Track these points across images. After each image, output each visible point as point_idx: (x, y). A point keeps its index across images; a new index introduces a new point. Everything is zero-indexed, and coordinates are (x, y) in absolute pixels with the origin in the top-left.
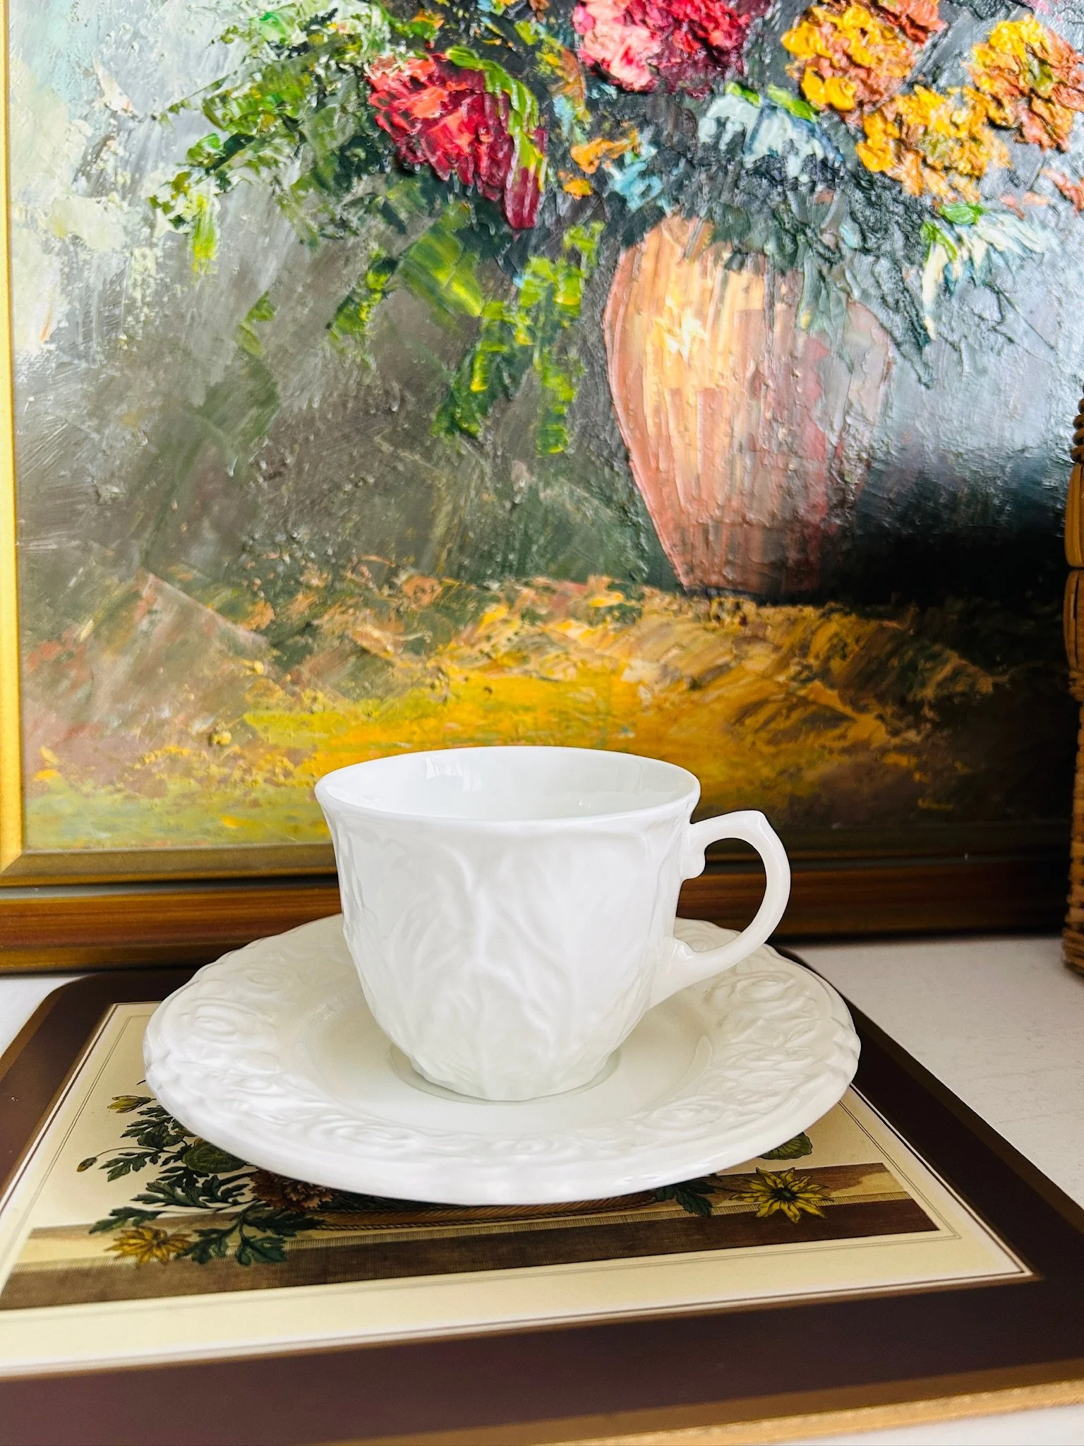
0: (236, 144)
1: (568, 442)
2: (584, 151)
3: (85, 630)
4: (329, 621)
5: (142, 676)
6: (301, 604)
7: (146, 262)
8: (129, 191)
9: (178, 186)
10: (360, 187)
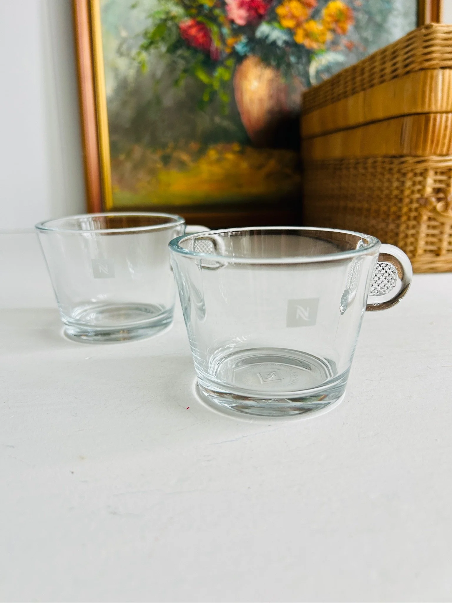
0: (151, 43)
1: (227, 111)
2: (230, 41)
3: (122, 157)
4: (176, 154)
5: (136, 167)
6: (168, 151)
7: (132, 73)
8: (128, 55)
9: (139, 54)
10: (180, 52)
